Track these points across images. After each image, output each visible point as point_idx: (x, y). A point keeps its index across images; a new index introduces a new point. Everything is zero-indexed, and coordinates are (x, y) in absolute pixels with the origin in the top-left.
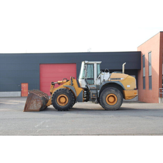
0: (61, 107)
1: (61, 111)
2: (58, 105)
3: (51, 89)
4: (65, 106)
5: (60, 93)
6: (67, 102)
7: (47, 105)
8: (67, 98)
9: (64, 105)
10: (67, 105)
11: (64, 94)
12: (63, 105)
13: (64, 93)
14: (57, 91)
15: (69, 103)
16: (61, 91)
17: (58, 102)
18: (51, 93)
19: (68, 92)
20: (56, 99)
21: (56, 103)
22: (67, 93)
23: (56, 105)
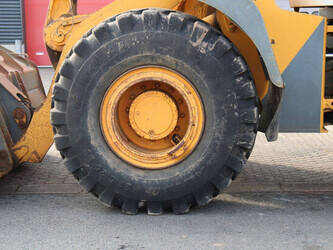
0: (134, 175)
1: (143, 211)
2: (110, 160)
3: (51, 21)
4: (177, 173)
5: (127, 52)
6: (191, 138)
7: (20, 153)
8: (193, 101)
9: (162, 160)
10: (192, 166)
11: (164, 66)
12: (153, 166)
13: (168, 58)
14: (103, 33)
15: (207, 142)
16: (133, 36)
17: (112, 137)
18: (55, 56)
19: (201, 45)
20: (91, 111)
21: (95, 142)
22: (195, 54)
23: (98, 160)
